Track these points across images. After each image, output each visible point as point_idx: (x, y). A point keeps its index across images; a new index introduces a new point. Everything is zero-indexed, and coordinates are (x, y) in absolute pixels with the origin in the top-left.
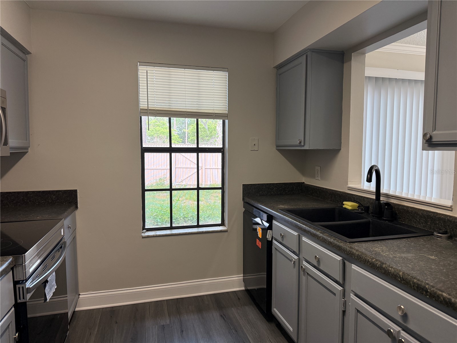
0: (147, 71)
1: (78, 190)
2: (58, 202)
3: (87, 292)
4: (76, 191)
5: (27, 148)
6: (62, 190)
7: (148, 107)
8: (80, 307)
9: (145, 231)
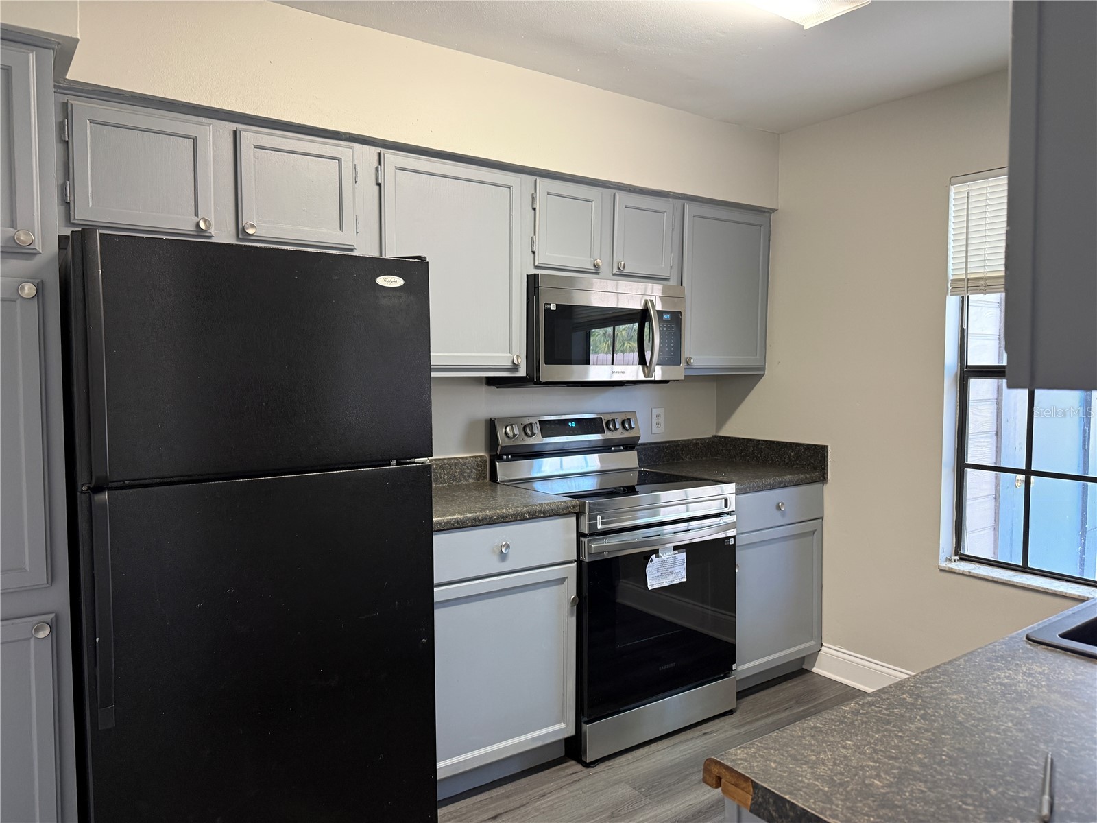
0: (968, 193)
1: (829, 449)
2: (797, 464)
3: (834, 645)
4: (824, 448)
5: (763, 368)
6: (804, 444)
7: (966, 274)
8: (822, 670)
9: (957, 558)
